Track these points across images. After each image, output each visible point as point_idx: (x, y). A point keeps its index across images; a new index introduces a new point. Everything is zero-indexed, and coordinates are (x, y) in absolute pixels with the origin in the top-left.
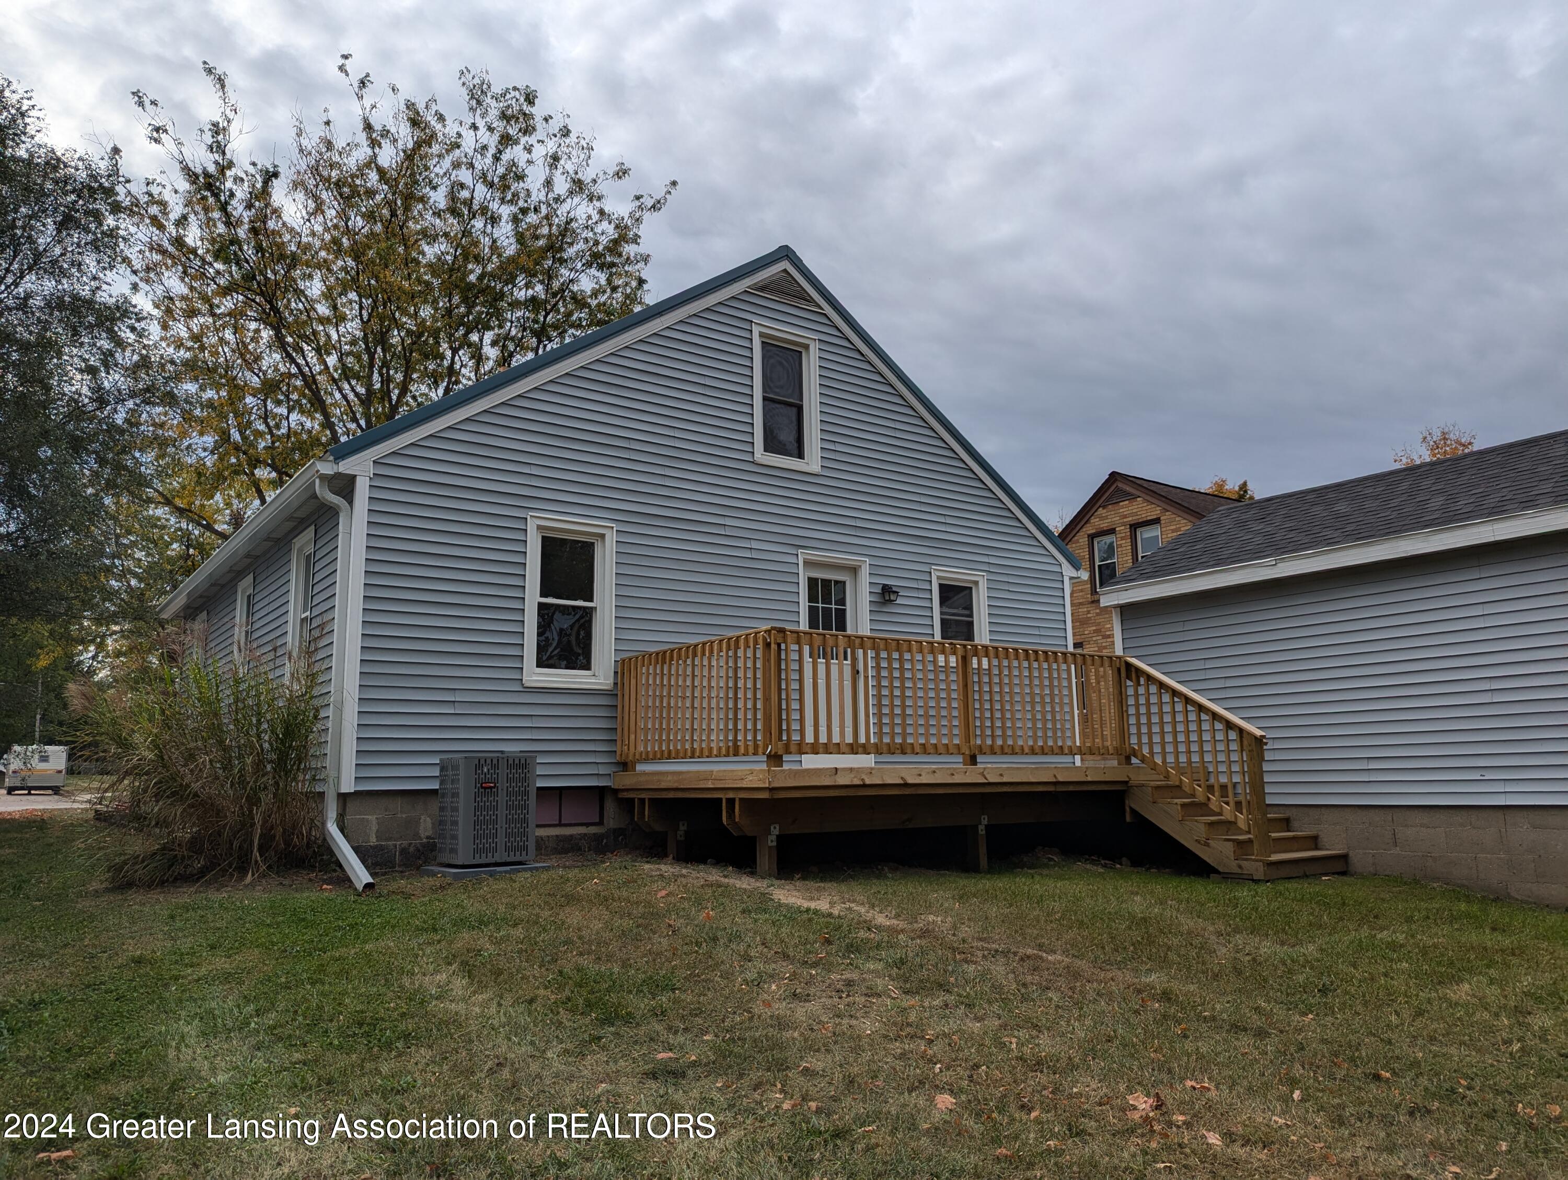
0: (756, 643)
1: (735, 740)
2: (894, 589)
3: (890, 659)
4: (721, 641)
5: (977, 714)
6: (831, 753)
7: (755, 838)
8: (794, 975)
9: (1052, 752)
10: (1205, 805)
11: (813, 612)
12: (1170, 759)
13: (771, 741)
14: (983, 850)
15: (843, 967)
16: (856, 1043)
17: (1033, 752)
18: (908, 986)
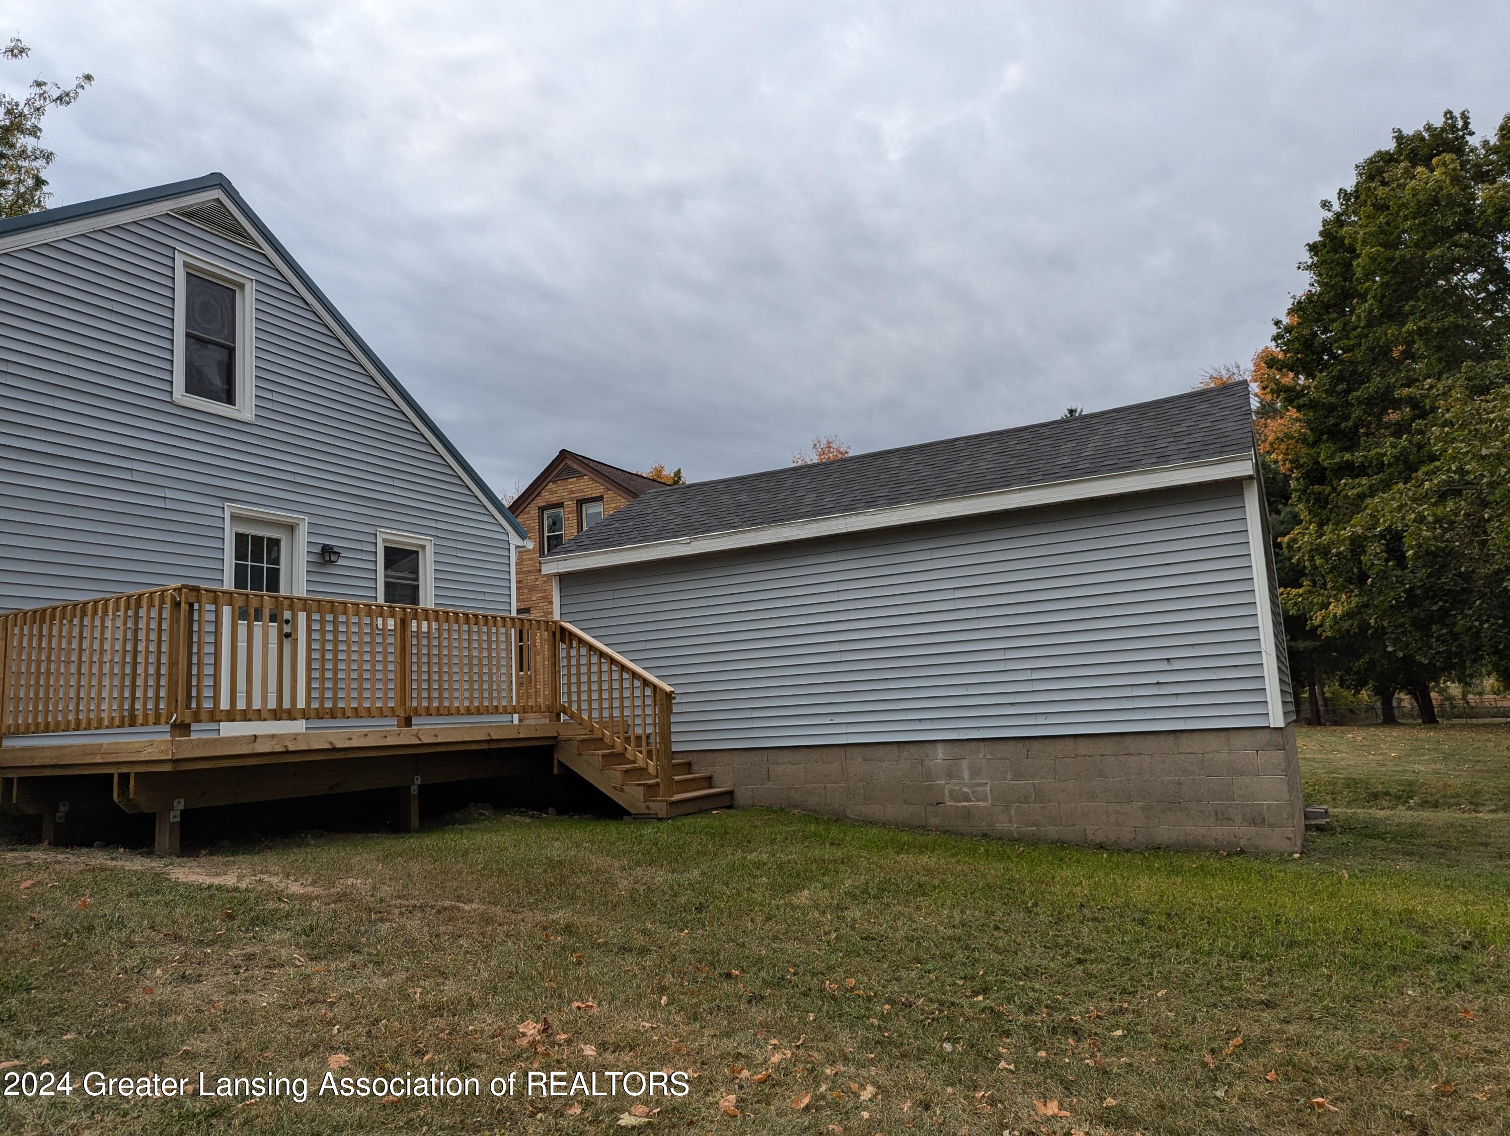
0: (162, 601)
1: (132, 709)
2: (335, 550)
3: (322, 622)
4: (118, 599)
5: (414, 677)
6: (250, 720)
7: (155, 814)
8: (185, 957)
9: (487, 711)
10: (623, 754)
11: (240, 572)
12: (595, 714)
13: (176, 709)
14: (415, 809)
15: (244, 941)
16: (248, 1018)
17: (468, 712)
18: (315, 952)
